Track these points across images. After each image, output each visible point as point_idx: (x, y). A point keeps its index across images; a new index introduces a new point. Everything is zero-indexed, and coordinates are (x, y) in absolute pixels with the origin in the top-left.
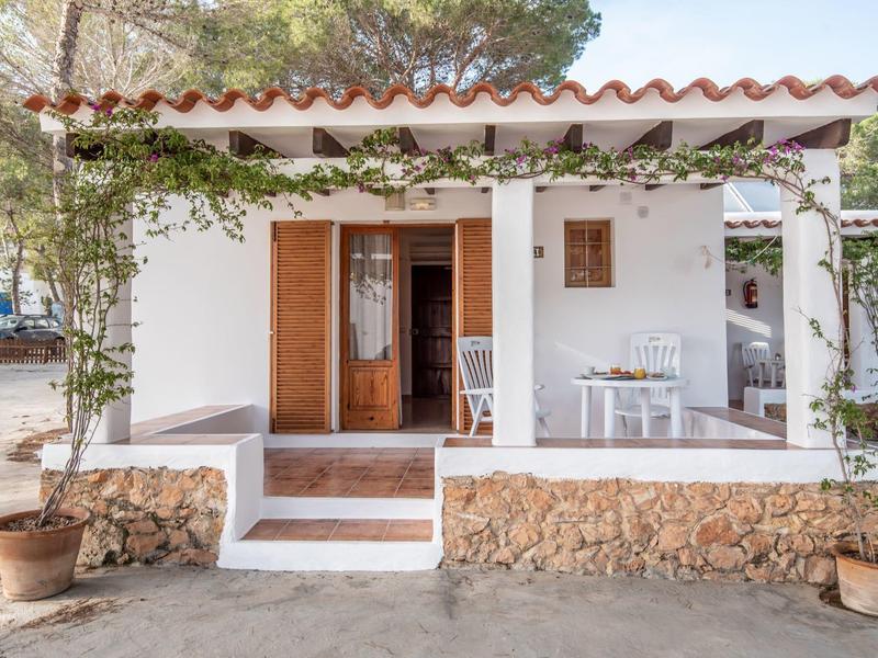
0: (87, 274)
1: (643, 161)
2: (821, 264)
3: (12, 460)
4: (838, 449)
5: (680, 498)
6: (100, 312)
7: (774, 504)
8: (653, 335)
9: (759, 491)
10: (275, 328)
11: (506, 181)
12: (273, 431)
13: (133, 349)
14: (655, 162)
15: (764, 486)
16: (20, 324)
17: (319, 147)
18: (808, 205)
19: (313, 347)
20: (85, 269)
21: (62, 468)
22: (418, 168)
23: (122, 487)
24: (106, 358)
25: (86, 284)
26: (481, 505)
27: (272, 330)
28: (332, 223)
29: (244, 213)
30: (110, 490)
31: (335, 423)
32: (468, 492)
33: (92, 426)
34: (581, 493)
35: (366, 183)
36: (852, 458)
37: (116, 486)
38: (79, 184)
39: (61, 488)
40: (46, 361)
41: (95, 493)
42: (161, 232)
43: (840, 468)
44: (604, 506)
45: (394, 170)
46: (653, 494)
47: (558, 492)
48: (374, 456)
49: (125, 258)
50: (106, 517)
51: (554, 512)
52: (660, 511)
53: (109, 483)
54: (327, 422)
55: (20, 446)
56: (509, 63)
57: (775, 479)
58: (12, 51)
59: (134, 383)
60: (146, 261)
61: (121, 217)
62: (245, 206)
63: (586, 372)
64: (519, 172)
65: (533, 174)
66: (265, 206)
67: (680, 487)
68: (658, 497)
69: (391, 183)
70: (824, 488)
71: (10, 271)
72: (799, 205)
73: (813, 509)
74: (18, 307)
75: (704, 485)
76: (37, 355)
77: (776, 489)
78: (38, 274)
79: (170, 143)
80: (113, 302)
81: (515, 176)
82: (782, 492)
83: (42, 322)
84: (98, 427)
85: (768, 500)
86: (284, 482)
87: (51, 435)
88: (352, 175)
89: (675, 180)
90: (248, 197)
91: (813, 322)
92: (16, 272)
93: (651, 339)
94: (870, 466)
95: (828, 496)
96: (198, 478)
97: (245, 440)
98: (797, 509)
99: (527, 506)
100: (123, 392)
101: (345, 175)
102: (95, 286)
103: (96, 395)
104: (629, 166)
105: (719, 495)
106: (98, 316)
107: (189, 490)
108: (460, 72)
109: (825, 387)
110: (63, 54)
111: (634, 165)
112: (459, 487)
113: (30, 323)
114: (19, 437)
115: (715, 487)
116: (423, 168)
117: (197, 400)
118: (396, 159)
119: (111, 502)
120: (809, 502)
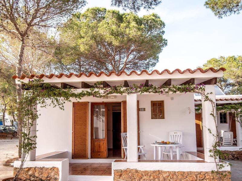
0: (26, 118)
1: (164, 89)
2: (211, 114)
3: (4, 166)
4: (216, 162)
5: (175, 176)
6: (29, 128)
7: (200, 177)
8: (175, 132)
9: (195, 173)
10: (74, 131)
11: (130, 94)
12: (73, 158)
13: (37, 137)
14: (168, 89)
15: (197, 172)
16: (5, 128)
17: (83, 86)
18: (207, 99)
19: (83, 136)
20: (25, 117)
21: (19, 167)
22: (108, 91)
23: (33, 172)
24: (30, 139)
25: (26, 121)
26: (123, 177)
27: (73, 131)
28: (89, 102)
29: (64, 103)
30: (30, 173)
31: (89, 156)
32: (120, 173)
33: (26, 156)
34: (149, 174)
35: (95, 95)
36: (219, 165)
37: (32, 172)
38: (24, 97)
39: (19, 171)
40: (12, 139)
41: (27, 173)
42: (44, 106)
43: (216, 168)
44: (155, 177)
45: (102, 91)
46: (168, 174)
47: (143, 174)
48: (99, 165)
49: (35, 114)
50: (29, 179)
51: (142, 179)
52: (170, 179)
53: (30, 171)
54: (87, 156)
55: (6, 162)
56: (142, 53)
57: (199, 170)
58: (5, 53)
59: (37, 146)
60: (40, 115)
61: (34, 104)
62: (65, 101)
63: (154, 142)
64: (133, 92)
65: (136, 92)
66: (69, 101)
67: (175, 172)
68: (169, 175)
69: (101, 94)
70: (212, 173)
71: (2, 113)
72: (205, 100)
73: (210, 178)
74: (4, 123)
75: (181, 172)
76: (9, 137)
77: (200, 173)
78: (10, 113)
79: (47, 86)
80: (32, 125)
81: (132, 93)
82: (202, 174)
83: (11, 128)
84: (28, 157)
85: (198, 176)
86: (74, 172)
87: (14, 159)
88: (91, 93)
89: (173, 93)
90: (65, 99)
91: (209, 129)
92: (4, 113)
93: (175, 133)
94: (223, 167)
95: (214, 175)
96: (52, 170)
97: (64, 160)
98: (206, 178)
99: (135, 177)
100: (34, 148)
101: (89, 93)
102: (28, 121)
103: (27, 149)
104: (160, 90)
105: (185, 175)
106: (28, 129)
107: (50, 173)
108: (128, 56)
109: (213, 146)
110: (20, 58)
111: (162, 90)
112: (118, 172)
113: (7, 128)
114: (6, 160)
115: (184, 172)
116: (109, 91)
117: (53, 150)
118: (102, 88)
119: (31, 176)
120: (209, 176)
